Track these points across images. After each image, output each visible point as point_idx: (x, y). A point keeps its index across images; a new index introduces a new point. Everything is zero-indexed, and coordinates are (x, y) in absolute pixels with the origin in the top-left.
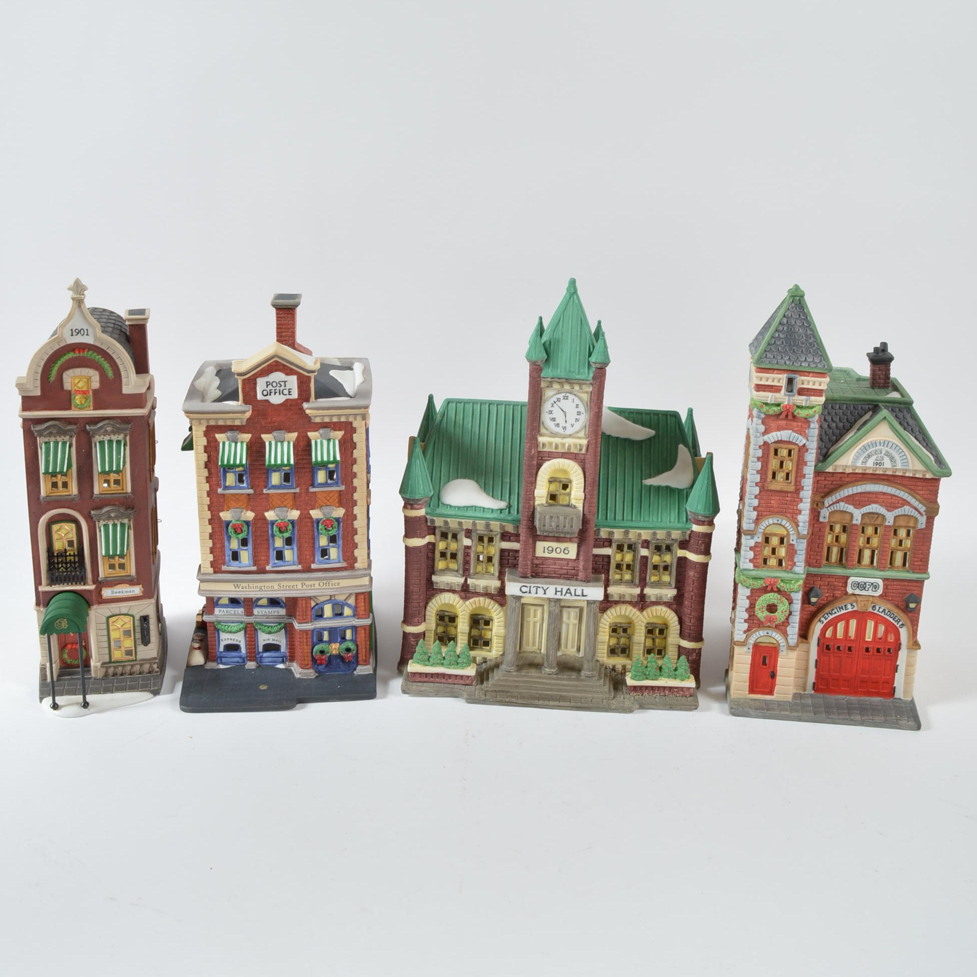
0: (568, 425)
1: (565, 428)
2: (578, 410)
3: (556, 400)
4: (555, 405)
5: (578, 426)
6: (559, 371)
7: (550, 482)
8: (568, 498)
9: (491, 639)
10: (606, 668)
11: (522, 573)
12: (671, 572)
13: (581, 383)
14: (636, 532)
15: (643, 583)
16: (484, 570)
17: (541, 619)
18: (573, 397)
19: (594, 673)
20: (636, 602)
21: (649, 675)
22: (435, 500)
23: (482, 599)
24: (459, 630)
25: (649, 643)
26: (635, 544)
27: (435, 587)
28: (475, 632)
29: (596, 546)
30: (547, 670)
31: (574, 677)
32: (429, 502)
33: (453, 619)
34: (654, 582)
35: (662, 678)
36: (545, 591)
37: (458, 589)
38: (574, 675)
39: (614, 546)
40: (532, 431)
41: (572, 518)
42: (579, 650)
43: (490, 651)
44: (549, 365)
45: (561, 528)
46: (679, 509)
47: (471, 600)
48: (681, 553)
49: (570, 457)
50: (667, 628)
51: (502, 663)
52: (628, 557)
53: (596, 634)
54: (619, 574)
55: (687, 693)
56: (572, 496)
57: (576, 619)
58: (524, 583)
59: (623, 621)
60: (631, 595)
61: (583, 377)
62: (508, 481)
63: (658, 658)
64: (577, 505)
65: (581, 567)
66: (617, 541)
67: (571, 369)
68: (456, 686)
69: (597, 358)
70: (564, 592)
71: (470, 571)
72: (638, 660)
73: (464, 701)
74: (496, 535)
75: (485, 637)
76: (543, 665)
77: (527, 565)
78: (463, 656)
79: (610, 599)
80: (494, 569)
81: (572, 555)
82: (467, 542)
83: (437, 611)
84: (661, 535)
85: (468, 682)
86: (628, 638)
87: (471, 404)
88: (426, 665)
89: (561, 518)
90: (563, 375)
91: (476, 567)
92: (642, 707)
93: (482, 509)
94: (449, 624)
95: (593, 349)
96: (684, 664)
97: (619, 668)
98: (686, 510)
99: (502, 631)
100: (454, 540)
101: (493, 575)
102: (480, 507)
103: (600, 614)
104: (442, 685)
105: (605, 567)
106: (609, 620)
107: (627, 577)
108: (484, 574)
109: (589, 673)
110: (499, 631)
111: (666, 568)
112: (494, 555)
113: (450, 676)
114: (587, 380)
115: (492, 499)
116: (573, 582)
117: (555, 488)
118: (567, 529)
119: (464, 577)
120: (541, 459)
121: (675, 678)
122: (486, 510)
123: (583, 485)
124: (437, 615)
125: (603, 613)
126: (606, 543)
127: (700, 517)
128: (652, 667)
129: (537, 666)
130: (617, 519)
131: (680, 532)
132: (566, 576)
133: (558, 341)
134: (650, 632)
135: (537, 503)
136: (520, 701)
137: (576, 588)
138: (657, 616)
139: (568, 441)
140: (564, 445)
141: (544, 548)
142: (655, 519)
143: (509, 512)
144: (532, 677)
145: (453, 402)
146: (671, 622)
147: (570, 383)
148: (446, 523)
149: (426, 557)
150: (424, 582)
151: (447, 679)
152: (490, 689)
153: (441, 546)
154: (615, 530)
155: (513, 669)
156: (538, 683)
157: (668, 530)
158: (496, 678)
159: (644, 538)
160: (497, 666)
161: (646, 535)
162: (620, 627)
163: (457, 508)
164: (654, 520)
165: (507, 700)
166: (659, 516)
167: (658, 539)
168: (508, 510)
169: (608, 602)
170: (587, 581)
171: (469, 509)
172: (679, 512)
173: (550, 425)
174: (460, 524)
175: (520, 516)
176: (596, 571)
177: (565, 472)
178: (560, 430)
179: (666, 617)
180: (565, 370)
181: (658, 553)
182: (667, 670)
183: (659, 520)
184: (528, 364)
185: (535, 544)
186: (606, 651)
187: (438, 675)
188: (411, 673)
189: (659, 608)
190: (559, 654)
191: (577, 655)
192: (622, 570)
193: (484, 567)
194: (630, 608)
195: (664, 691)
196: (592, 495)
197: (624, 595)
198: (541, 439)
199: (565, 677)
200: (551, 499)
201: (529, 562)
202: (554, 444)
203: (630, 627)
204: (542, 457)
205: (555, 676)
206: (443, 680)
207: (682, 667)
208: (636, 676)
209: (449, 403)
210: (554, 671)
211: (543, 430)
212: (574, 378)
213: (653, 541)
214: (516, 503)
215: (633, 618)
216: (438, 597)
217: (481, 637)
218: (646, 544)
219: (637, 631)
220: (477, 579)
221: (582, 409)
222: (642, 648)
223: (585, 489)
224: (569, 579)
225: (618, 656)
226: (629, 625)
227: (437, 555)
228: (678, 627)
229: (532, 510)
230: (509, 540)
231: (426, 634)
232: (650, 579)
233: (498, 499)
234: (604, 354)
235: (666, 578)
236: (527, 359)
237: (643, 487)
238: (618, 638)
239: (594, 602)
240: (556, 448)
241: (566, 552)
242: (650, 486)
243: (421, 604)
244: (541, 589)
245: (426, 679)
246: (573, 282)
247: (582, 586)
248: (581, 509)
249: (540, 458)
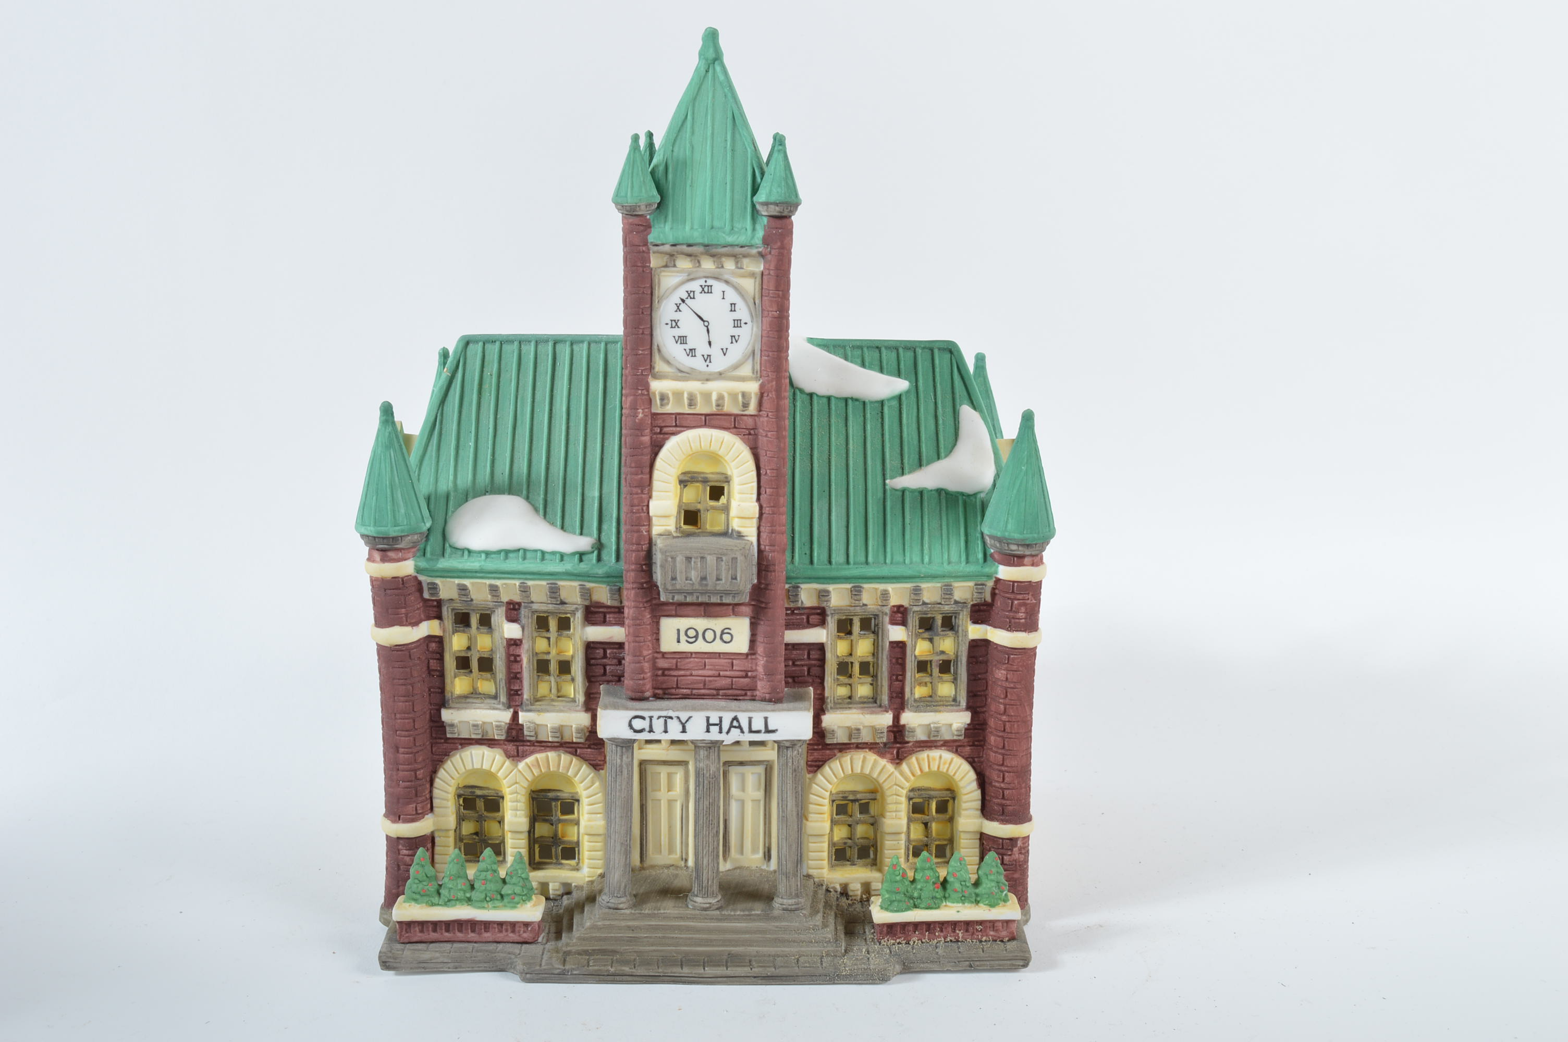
0: (715, 352)
1: (707, 358)
2: (736, 315)
3: (684, 296)
4: (683, 307)
5: (737, 352)
6: (688, 228)
7: (683, 483)
8: (723, 516)
9: (578, 843)
10: (828, 891)
11: (634, 691)
12: (956, 673)
13: (737, 253)
14: (876, 589)
15: (898, 702)
16: (554, 691)
17: (683, 793)
18: (723, 286)
19: (802, 900)
20: (885, 744)
21: (920, 898)
22: (436, 538)
23: (552, 755)
24: (506, 827)
25: (917, 833)
26: (876, 616)
27: (449, 736)
28: (543, 830)
29: (790, 626)
30: (699, 900)
31: (759, 912)
32: (422, 546)
33: (494, 804)
34: (921, 700)
35: (948, 904)
36: (684, 727)
37: (499, 735)
38: (758, 909)
39: (832, 622)
40: (635, 367)
41: (734, 560)
42: (768, 856)
43: (577, 869)
44: (666, 217)
45: (711, 581)
46: (966, 535)
47: (530, 760)
48: (975, 631)
49: (726, 425)
50: (954, 799)
51: (600, 892)
52: (863, 647)
53: (802, 815)
54: (846, 684)
55: (1004, 933)
56: (733, 512)
57: (759, 790)
58: (637, 710)
59: (859, 787)
60: (874, 730)
61: (742, 239)
62: (597, 494)
63: (937, 863)
64: (744, 531)
65: (760, 669)
66: (838, 611)
67: (717, 224)
68: (501, 946)
69: (771, 191)
70: (726, 726)
71: (522, 694)
72: (894, 866)
73: (517, 977)
74: (573, 613)
75: (565, 839)
76: (690, 891)
77: (642, 671)
78: (514, 880)
79: (828, 741)
80: (575, 688)
81: (740, 643)
82: (512, 631)
83: (458, 788)
84: (931, 592)
85: (526, 936)
86: (872, 824)
87: (516, 344)
88: (433, 905)
89: (712, 560)
90: (697, 236)
91: (534, 687)
92: (909, 968)
93: (539, 554)
94: (486, 814)
95: (762, 179)
96: (994, 870)
97: (856, 889)
98: (982, 534)
99: (599, 823)
100: (484, 629)
101: (574, 700)
102: (536, 551)
103: (810, 776)
104: (470, 946)
105: (815, 671)
106: (829, 787)
107: (863, 690)
108: (553, 700)
109: (790, 901)
110: (593, 823)
111: (945, 667)
112: (573, 657)
113: (487, 925)
114: (751, 246)
115: (561, 532)
116: (743, 704)
117: (695, 495)
118: (724, 584)
119: (512, 710)
120: (660, 433)
121: (977, 902)
122: (547, 556)
123: (755, 485)
124: (459, 796)
125: (815, 772)
126: (814, 619)
127: (1014, 547)
128: (927, 882)
129: (677, 893)
130: (833, 561)
131: (971, 584)
132: (730, 692)
133: (685, 163)
134: (917, 809)
135: (656, 530)
136: (641, 971)
137: (750, 714)
138: (931, 774)
139: (716, 387)
140: (707, 396)
141: (678, 630)
142: (916, 558)
143: (599, 559)
144: (666, 917)
145: (477, 342)
146: (961, 784)
147: (713, 256)
148: (463, 589)
149: (425, 668)
150: (423, 723)
151: (480, 934)
152: (574, 949)
153: (457, 643)
154: (830, 587)
155: (624, 902)
156: (680, 929)
157: (946, 580)
158: (588, 924)
159: (894, 601)
160: (592, 899)
161: (898, 594)
162: (853, 801)
163: (483, 556)
164: (914, 560)
165: (612, 970)
166: (926, 551)
167: (924, 603)
168: (596, 553)
169: (826, 746)
170: (775, 699)
171: (511, 555)
172: (967, 542)
173: (675, 352)
174: (494, 589)
175: (622, 565)
176: (795, 680)
177: (714, 457)
178: (697, 363)
179: (951, 773)
180: (703, 226)
181: (926, 635)
182: (957, 886)
183: (926, 559)
184: (619, 216)
185: (658, 623)
186: (825, 854)
187: (460, 924)
188: (400, 923)
189: (935, 754)
190: (724, 866)
191: (764, 867)
192: (850, 676)
193: (553, 684)
194: (872, 757)
195: (954, 930)
196: (776, 505)
197: (858, 730)
198: (656, 386)
199: (738, 913)
200: (686, 522)
201: (647, 666)
202: (686, 396)
203: (875, 799)
204: (661, 428)
205: (718, 912)
206: (472, 936)
207: (992, 877)
208: (892, 902)
209: (467, 343)
210: (713, 901)
211: (660, 366)
212: (722, 242)
213: (916, 609)
214: (614, 539)
215: (881, 780)
216: (458, 756)
217: (556, 839)
218: (900, 615)
219: (891, 807)
220: (539, 711)
221: (743, 313)
222: (903, 843)
223: (759, 494)
224: (735, 698)
225: (853, 864)
226: (872, 796)
227: (450, 664)
228: (978, 794)
229: (645, 547)
230: (604, 622)
231: (437, 840)
232: (912, 693)
233: (575, 534)
234: (787, 183)
235: (946, 689)
236: (616, 204)
237: (888, 493)
238: (850, 826)
239: (793, 744)
240: (690, 405)
241: (727, 637)
242: (903, 491)
243: (420, 774)
244: (675, 721)
245: (433, 936)
246: (712, 36)
247: (762, 710)
248: (754, 539)
249: (658, 430)
